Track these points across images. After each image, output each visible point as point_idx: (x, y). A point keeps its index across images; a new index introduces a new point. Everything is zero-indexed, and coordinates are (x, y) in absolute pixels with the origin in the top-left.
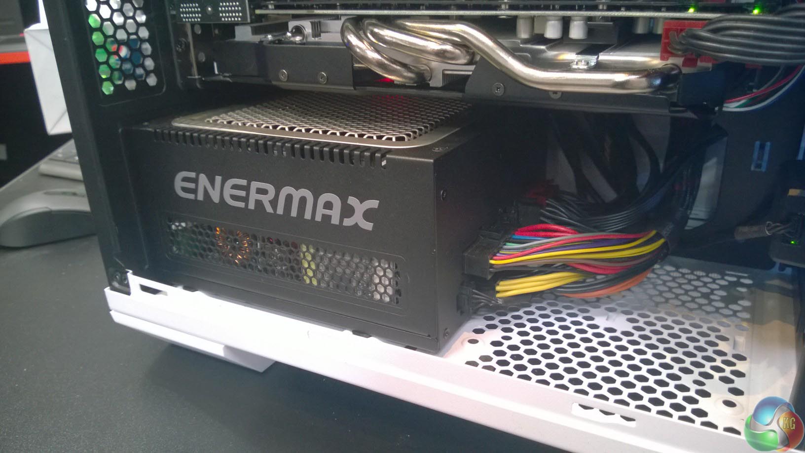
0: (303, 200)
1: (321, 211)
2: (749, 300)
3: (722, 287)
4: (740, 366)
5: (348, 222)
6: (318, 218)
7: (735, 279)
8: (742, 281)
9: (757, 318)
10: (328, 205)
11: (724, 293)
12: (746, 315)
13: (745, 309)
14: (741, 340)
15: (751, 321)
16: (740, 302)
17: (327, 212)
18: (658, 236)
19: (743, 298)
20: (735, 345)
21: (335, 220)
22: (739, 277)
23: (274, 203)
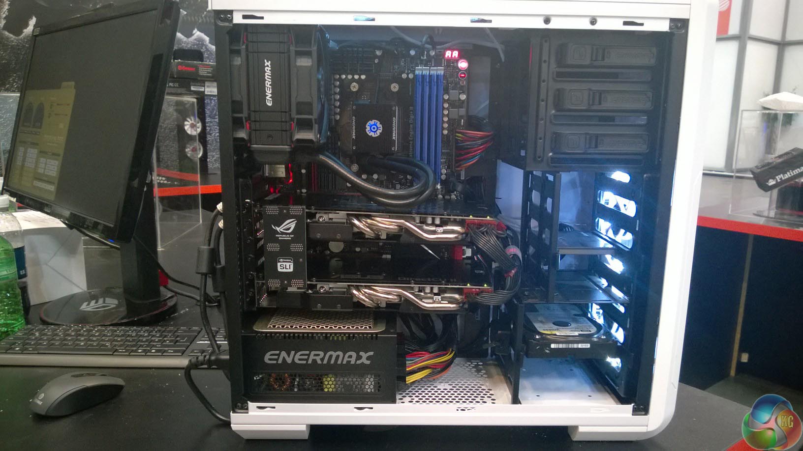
0: (338, 357)
1: (346, 359)
2: (484, 370)
3: (473, 367)
4: (491, 392)
5: (359, 362)
6: (345, 362)
7: (476, 363)
8: (479, 363)
9: (489, 376)
10: (350, 357)
11: (475, 369)
12: (485, 376)
13: (484, 374)
14: (487, 384)
15: (488, 377)
16: (482, 371)
17: (349, 359)
18: (452, 351)
19: (482, 370)
20: (487, 386)
21: (353, 362)
22: (478, 362)
23: (322, 360)
